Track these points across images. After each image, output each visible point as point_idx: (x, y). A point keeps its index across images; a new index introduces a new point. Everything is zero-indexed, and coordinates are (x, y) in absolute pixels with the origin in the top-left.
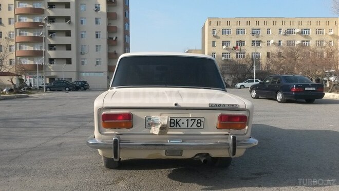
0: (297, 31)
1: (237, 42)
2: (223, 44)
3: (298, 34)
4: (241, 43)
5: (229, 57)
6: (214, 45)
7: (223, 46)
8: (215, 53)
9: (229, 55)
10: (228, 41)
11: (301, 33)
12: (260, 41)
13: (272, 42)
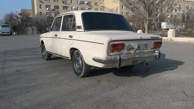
0: (86, 2)
1: (55, 6)
2: (46, 7)
3: (86, 5)
4: (57, 7)
5: (51, 15)
6: (40, 7)
7: (46, 8)
8: (41, 12)
9: (51, 14)
10: (49, 6)
11: (88, 4)
12: (67, 7)
13: (74, 8)
